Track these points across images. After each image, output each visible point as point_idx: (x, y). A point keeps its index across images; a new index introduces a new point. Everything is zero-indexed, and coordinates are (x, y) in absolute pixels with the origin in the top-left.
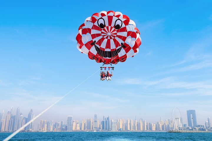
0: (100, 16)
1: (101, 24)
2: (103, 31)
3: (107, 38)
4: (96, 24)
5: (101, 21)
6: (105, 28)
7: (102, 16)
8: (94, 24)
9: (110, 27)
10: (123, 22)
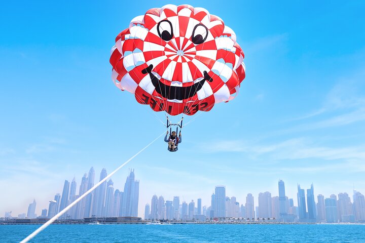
0: (163, 16)
1: (165, 32)
2: (168, 46)
3: (176, 60)
4: (154, 31)
5: (165, 27)
6: (173, 41)
7: (167, 17)
8: (151, 31)
9: (182, 39)
10: (209, 31)
